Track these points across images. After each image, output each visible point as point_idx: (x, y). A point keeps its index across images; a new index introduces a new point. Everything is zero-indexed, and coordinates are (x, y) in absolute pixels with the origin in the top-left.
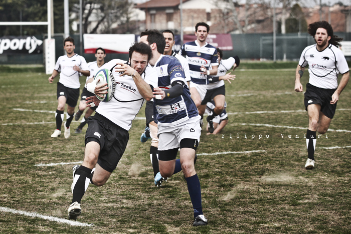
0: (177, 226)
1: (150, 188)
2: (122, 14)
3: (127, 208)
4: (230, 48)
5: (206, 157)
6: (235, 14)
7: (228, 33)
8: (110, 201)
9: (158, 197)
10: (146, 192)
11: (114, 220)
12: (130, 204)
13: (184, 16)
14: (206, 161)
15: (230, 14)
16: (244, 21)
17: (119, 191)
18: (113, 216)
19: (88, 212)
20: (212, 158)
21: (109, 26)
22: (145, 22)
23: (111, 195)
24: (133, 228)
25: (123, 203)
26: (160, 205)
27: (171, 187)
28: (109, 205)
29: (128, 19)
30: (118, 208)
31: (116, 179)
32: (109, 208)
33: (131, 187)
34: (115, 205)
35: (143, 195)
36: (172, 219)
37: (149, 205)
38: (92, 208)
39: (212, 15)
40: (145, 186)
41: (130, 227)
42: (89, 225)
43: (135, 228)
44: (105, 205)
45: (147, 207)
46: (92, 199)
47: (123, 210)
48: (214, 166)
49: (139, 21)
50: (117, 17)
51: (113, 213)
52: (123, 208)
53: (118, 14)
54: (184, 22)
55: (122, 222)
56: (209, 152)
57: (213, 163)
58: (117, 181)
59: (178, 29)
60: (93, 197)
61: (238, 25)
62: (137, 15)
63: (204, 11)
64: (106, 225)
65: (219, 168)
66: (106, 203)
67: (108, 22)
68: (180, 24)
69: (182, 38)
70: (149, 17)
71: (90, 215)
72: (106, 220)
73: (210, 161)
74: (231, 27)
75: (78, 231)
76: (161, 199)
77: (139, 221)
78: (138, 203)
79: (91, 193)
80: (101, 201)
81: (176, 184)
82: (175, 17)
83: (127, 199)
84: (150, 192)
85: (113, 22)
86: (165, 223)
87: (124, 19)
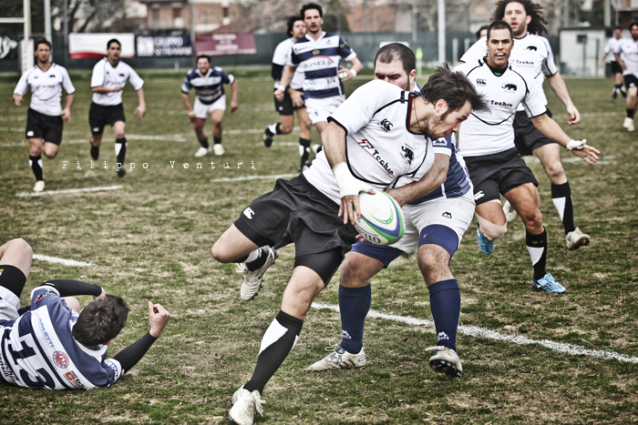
0: (195, 264)
1: (160, 220)
2: (117, 9)
3: (134, 244)
4: (252, 51)
5: (227, 183)
6: (258, 8)
7: (251, 32)
8: (112, 237)
9: (170, 231)
10: (156, 225)
11: (119, 258)
12: (137, 239)
13: (196, 11)
14: (227, 187)
15: (253, 9)
16: (269, 18)
17: (123, 224)
18: (116, 254)
19: (85, 249)
20: (235, 184)
21: (101, 23)
22: (145, 19)
23: (113, 228)
24: (142, 267)
25: (128, 238)
26: (173, 240)
27: (185, 218)
28: (112, 240)
29: (125, 15)
30: (122, 244)
31: (118, 210)
32: (111, 245)
33: (137, 219)
34: (119, 241)
35: (152, 228)
36: (189, 256)
37: (161, 240)
38: (91, 244)
39: (230, 11)
40: (153, 217)
41: (138, 266)
42: (88, 265)
43: (145, 267)
44: (107, 240)
45: (158, 243)
46: (89, 234)
47: (129, 246)
48: (238, 193)
49: (138, 18)
50: (111, 13)
51: (116, 250)
52: (128, 244)
53: (113, 9)
54: (195, 19)
55: (129, 260)
56: (231, 177)
57: (236, 189)
58: (119, 213)
59: (188, 27)
60: (90, 231)
61: (263, 23)
62: (136, 10)
63: (219, 5)
64: (108, 265)
65: (242, 196)
66: (108, 238)
67: (100, 18)
68: (191, 22)
69: (193, 38)
70: (151, 13)
71: (88, 252)
72: (108, 258)
73: (232, 188)
74: (253, 25)
75: (75, 271)
76: (174, 233)
77: (148, 259)
78: (146, 238)
79: (88, 227)
80: (101, 237)
81: (193, 216)
82: (185, 12)
83: (133, 233)
84: (161, 225)
85: (106, 18)
86: (180, 260)
87: (119, 15)
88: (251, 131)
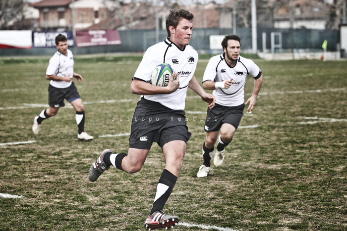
0: (96, 196)
1: (67, 165)
2: (18, 13)
3: (50, 182)
4: (118, 42)
5: (111, 138)
6: (121, 11)
7: (115, 29)
8: (33, 177)
9: (74, 172)
10: (64, 168)
11: (41, 192)
12: (51, 178)
13: (74, 13)
14: (112, 141)
15: (117, 12)
16: (128, 19)
17: (40, 168)
18: (38, 189)
19: (16, 186)
20: (117, 139)
21: (6, 23)
22: (38, 20)
23: (34, 171)
24: (58, 198)
25: (45, 178)
26: (78, 179)
27: (84, 163)
28: (34, 180)
29: (23, 17)
30: (42, 182)
31: (35, 158)
32: (34, 183)
33: (50, 164)
34: (39, 180)
35: (62, 171)
36: (91, 190)
37: (69, 179)
38: (19, 182)
39: (100, 13)
40: (61, 163)
41: (56, 198)
42: (20, 197)
43: (60, 198)
44: (30, 180)
45: (67, 181)
46: (17, 175)
47: (47, 184)
48: (119, 145)
49: (33, 19)
50: (13, 16)
51: (38, 186)
52: (46, 182)
53: (15, 12)
54: (74, 20)
55: (48, 193)
56: (113, 134)
57: (118, 143)
58: (36, 160)
59: (69, 26)
60: (17, 173)
61: (124, 22)
62: (31, 13)
63: (91, 10)
64: (34, 197)
65: (123, 147)
66: (31, 178)
67: (5, 18)
68: (71, 22)
69: (74, 34)
70: (42, 16)
71: (18, 188)
72: (33, 192)
73: (115, 141)
74: (117, 24)
75: (11, 202)
76: (78, 174)
77: (62, 193)
78: (58, 178)
79: (15, 171)
80: (26, 177)
81: (89, 162)
82: (67, 15)
83: (48, 174)
84: (67, 168)
85: (10, 19)
86: (85, 193)
87: (19, 17)
88: (122, 101)
